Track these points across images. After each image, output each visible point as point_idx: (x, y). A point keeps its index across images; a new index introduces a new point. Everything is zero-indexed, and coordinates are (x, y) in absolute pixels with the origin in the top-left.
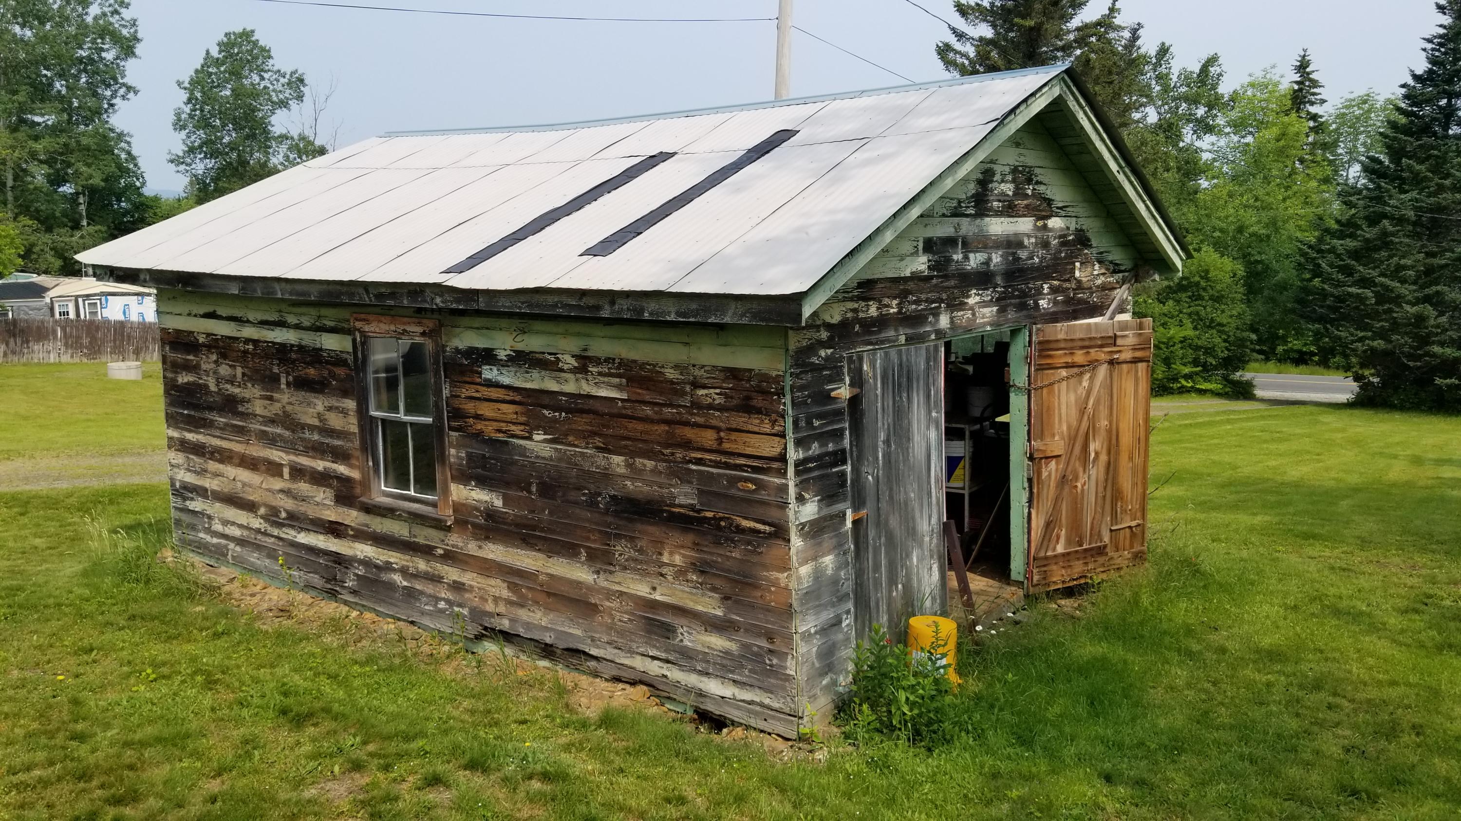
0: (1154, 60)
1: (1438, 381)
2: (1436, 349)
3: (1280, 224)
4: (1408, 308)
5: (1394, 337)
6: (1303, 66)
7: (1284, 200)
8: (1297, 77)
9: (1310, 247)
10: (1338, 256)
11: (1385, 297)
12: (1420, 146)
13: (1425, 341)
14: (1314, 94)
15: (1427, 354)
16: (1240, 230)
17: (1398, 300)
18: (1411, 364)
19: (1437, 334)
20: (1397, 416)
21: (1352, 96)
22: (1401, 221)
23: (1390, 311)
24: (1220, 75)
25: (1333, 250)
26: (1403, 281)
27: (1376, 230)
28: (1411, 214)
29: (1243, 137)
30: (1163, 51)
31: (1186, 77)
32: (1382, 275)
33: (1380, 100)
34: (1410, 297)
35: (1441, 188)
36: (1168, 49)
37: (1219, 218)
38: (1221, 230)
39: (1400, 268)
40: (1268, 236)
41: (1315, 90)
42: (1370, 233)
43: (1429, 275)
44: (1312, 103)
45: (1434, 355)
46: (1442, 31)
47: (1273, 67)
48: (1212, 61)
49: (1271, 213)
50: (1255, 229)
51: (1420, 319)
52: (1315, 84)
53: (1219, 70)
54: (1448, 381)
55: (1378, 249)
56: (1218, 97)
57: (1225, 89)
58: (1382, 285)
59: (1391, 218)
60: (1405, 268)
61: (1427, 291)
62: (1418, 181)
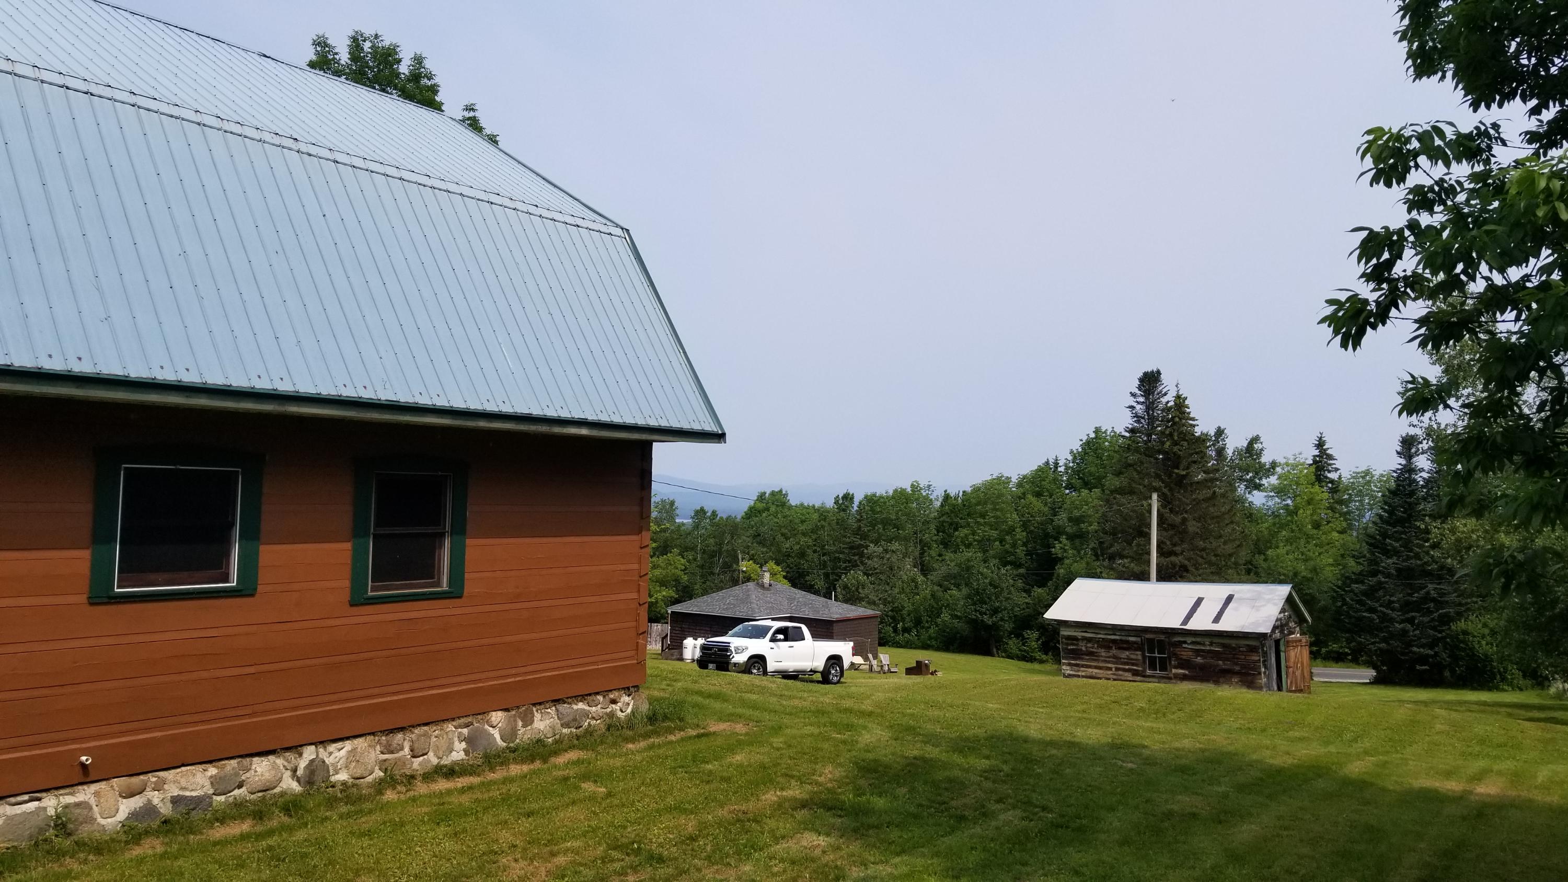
0: (1213, 438)
1: (1418, 667)
2: (1415, 649)
3: (1318, 570)
4: (1397, 625)
5: (1391, 642)
6: (1320, 444)
7: (1320, 554)
8: (1317, 452)
9: (1339, 587)
10: (1356, 594)
11: (1384, 618)
12: (1396, 532)
13: (1409, 644)
14: (1331, 465)
15: (1411, 652)
16: (1296, 574)
17: (1392, 620)
18: (1403, 658)
19: (1415, 641)
20: (1398, 688)
21: (1358, 470)
22: (1388, 576)
23: (1387, 627)
24: (1262, 450)
25: (1352, 591)
26: (1393, 609)
27: (1375, 579)
28: (1394, 572)
29: (1284, 500)
30: (1220, 432)
31: (1238, 451)
32: (1380, 606)
33: (1377, 473)
34: (1398, 619)
35: (1409, 558)
36: (1223, 431)
37: (1282, 567)
38: (1284, 575)
39: (1391, 602)
40: (1313, 578)
41: (1331, 462)
42: (1372, 581)
43: (1406, 606)
44: (1329, 472)
45: (1414, 653)
46: (1400, 467)
47: (1300, 454)
48: (1255, 439)
49: (1312, 563)
50: (1304, 574)
51: (1404, 632)
52: (1330, 457)
53: (1260, 446)
54: (1424, 667)
55: (1377, 591)
56: (1262, 466)
57: (1266, 459)
58: (1381, 611)
59: (1383, 573)
60: (1393, 602)
61: (1407, 616)
62: (1397, 553)
